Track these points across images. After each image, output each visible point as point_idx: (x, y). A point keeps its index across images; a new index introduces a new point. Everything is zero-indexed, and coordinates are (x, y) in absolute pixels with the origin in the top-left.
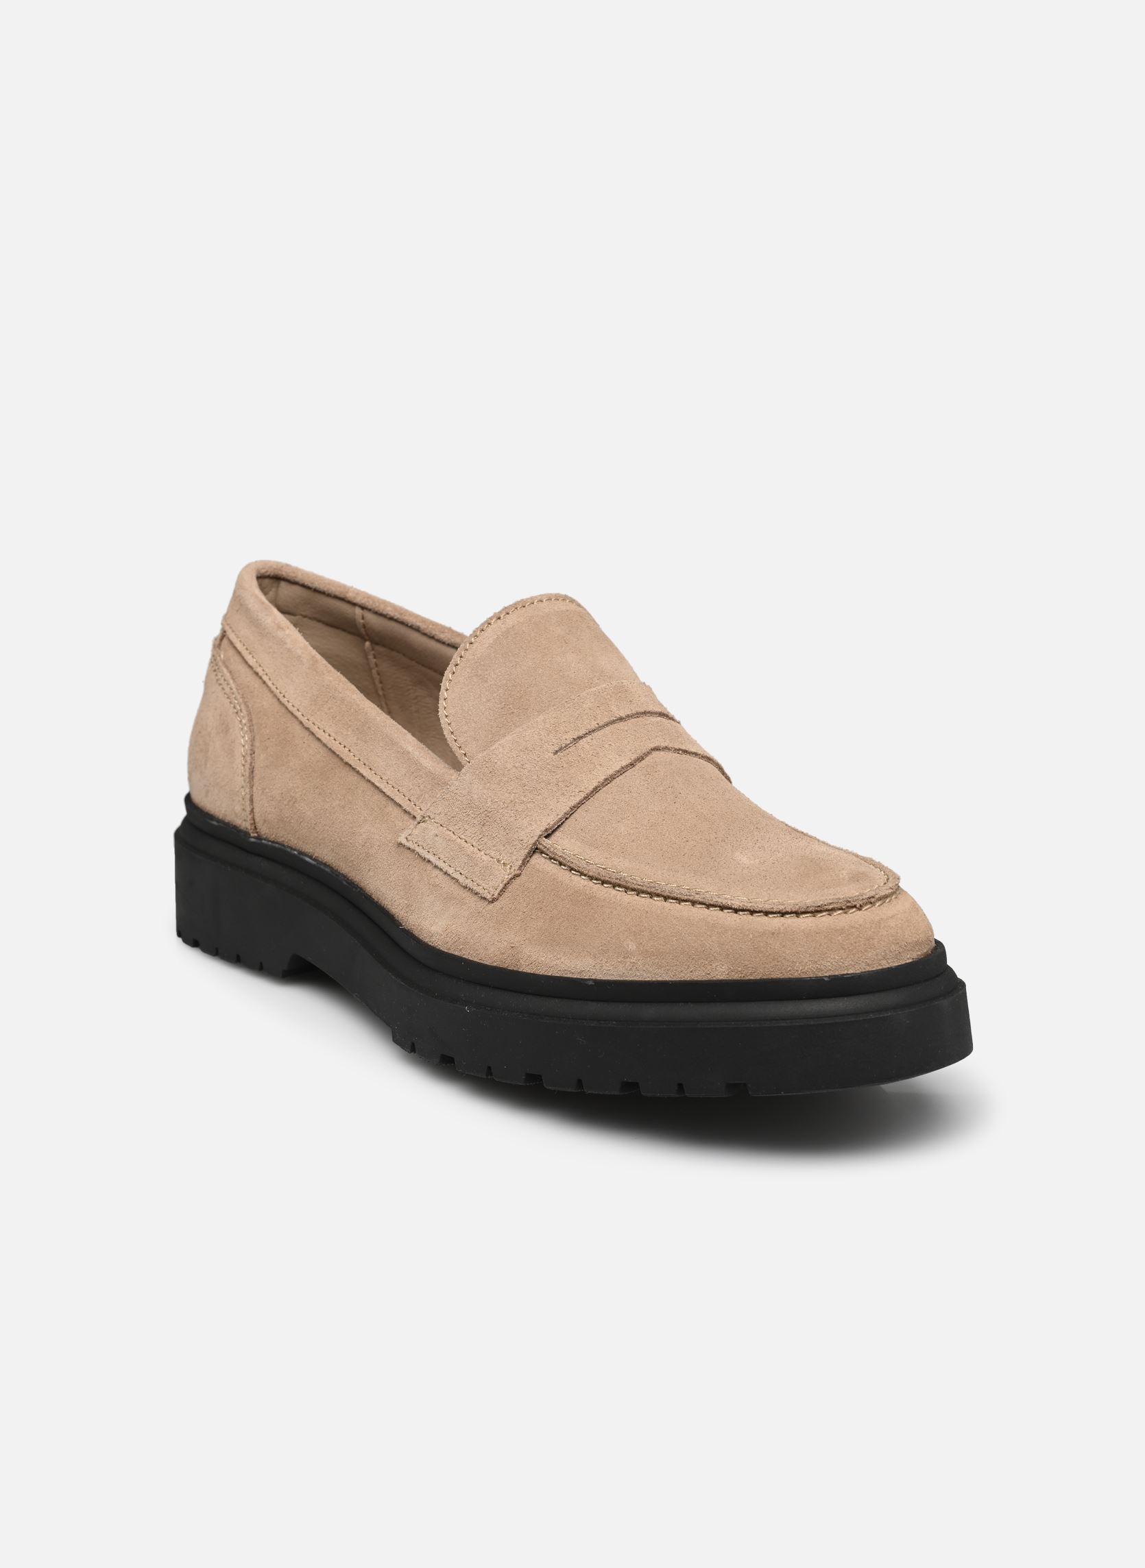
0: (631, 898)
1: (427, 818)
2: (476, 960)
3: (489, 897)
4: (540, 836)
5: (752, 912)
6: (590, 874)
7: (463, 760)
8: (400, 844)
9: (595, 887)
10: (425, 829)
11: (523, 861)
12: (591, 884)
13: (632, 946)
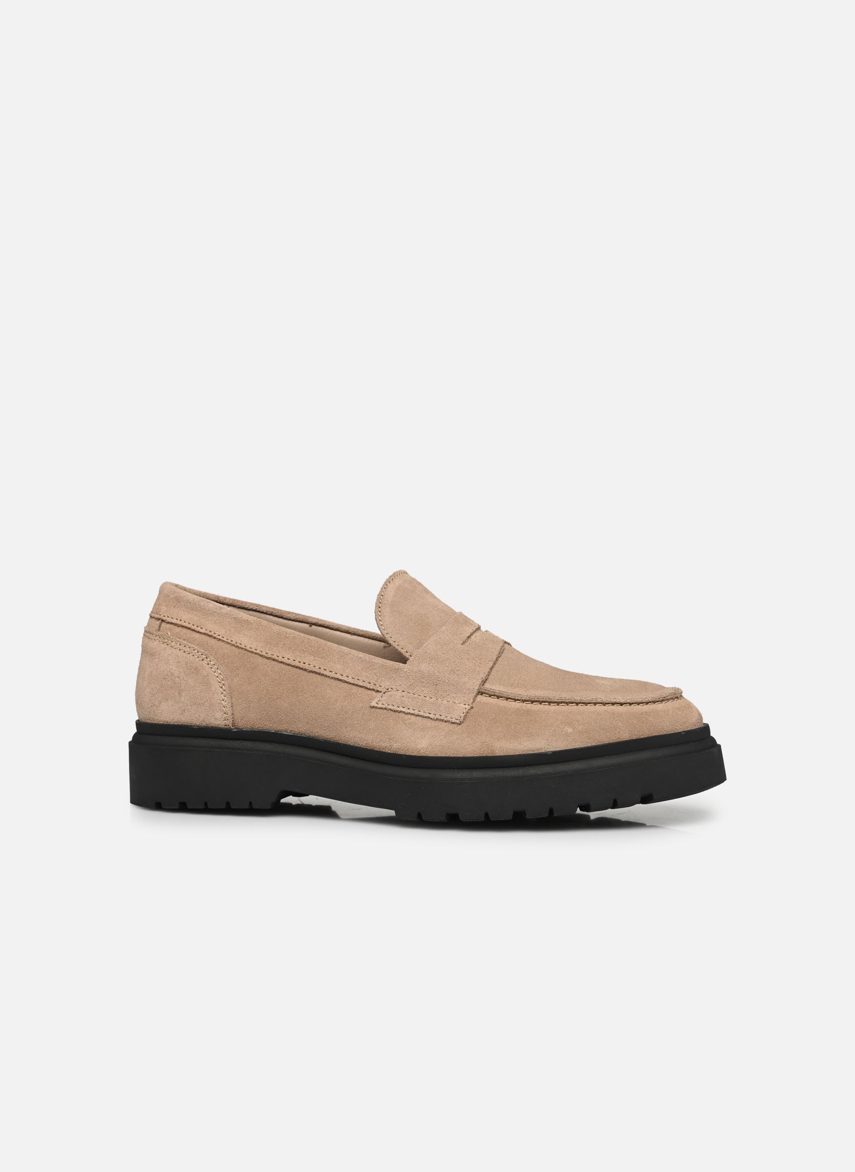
0: (553, 707)
1: (390, 690)
2: (460, 756)
3: (458, 721)
4: (480, 685)
5: (631, 704)
6: (523, 699)
7: (407, 655)
8: (373, 707)
9: (529, 706)
10: (391, 696)
11: (473, 699)
12: (524, 704)
13: (570, 730)
